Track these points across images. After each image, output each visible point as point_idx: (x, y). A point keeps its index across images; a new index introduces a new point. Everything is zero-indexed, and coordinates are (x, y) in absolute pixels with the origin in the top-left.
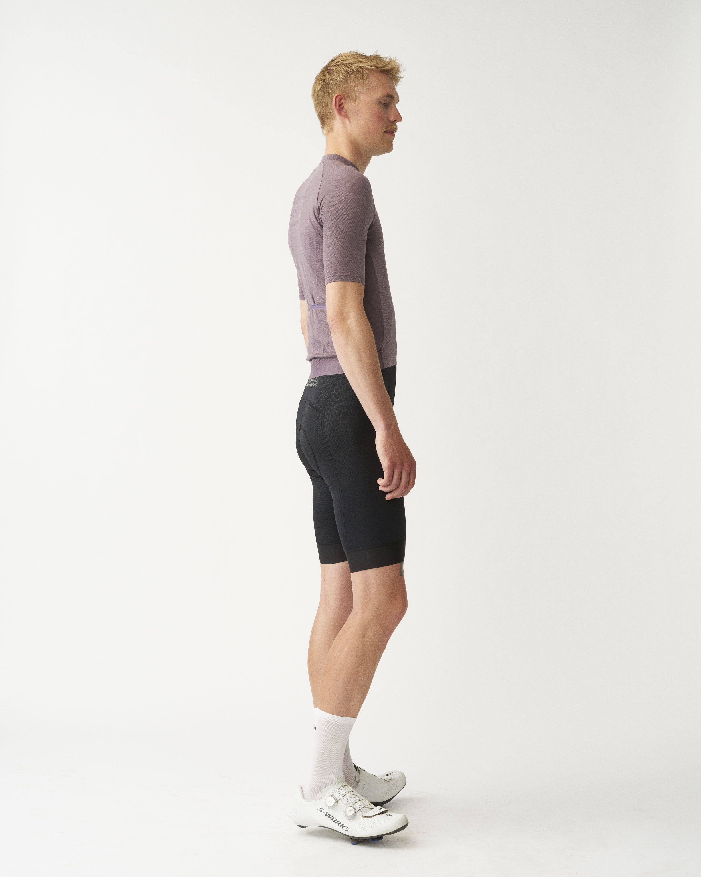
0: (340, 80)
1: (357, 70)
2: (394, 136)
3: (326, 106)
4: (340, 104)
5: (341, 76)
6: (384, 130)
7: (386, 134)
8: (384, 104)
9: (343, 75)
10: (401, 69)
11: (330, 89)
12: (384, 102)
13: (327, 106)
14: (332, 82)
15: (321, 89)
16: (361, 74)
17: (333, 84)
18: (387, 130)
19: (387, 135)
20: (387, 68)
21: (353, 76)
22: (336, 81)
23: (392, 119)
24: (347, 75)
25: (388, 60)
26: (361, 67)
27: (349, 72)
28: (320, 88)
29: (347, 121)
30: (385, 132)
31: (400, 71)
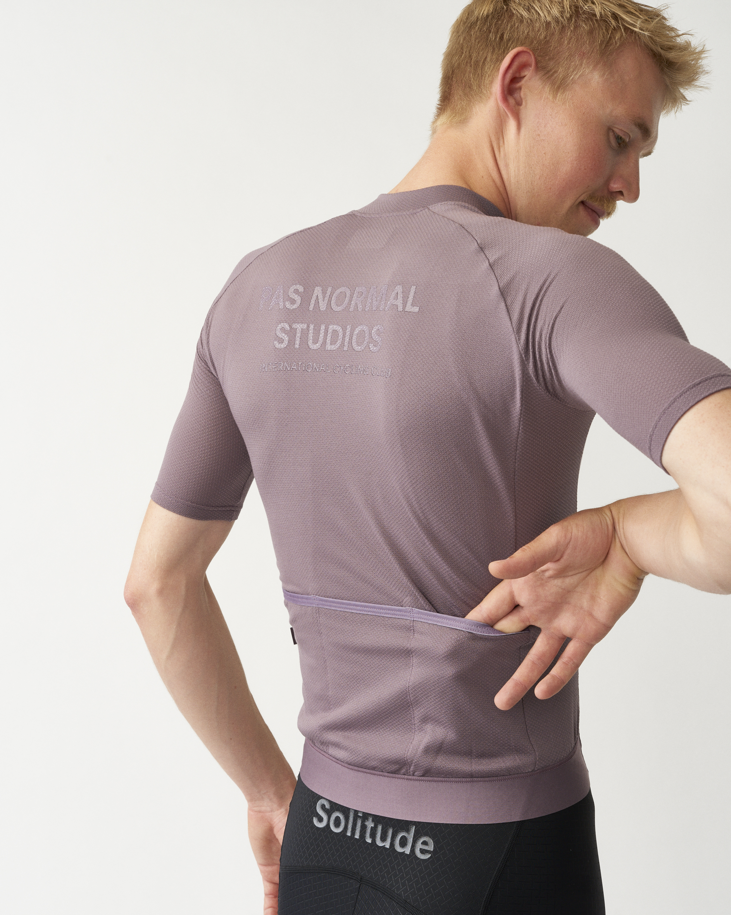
0: (549, 19)
1: (603, 19)
2: (597, 224)
3: (477, 63)
4: (517, 75)
5: (555, 11)
6: (581, 199)
7: (581, 208)
8: (619, 139)
9: (562, 13)
10: (702, 80)
11: (510, 30)
12: (621, 135)
13: (481, 64)
14: (525, 14)
15: (488, 16)
16: (606, 33)
17: (525, 22)
18: (590, 202)
19: (582, 212)
20: (671, 55)
21: (585, 27)
22: (536, 16)
23: (615, 186)
24: (571, 16)
25: (680, 40)
26: (615, 17)
27: (581, 12)
28: (488, 13)
29: (512, 124)
30: (583, 203)
31: (697, 83)
